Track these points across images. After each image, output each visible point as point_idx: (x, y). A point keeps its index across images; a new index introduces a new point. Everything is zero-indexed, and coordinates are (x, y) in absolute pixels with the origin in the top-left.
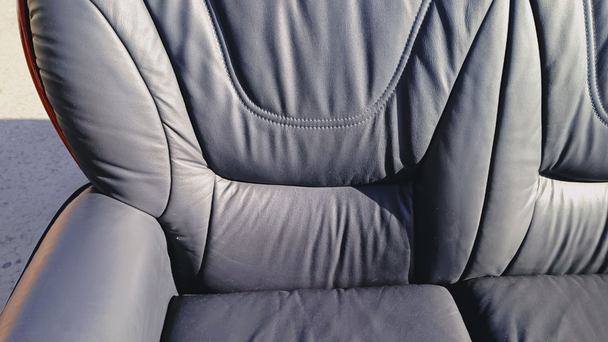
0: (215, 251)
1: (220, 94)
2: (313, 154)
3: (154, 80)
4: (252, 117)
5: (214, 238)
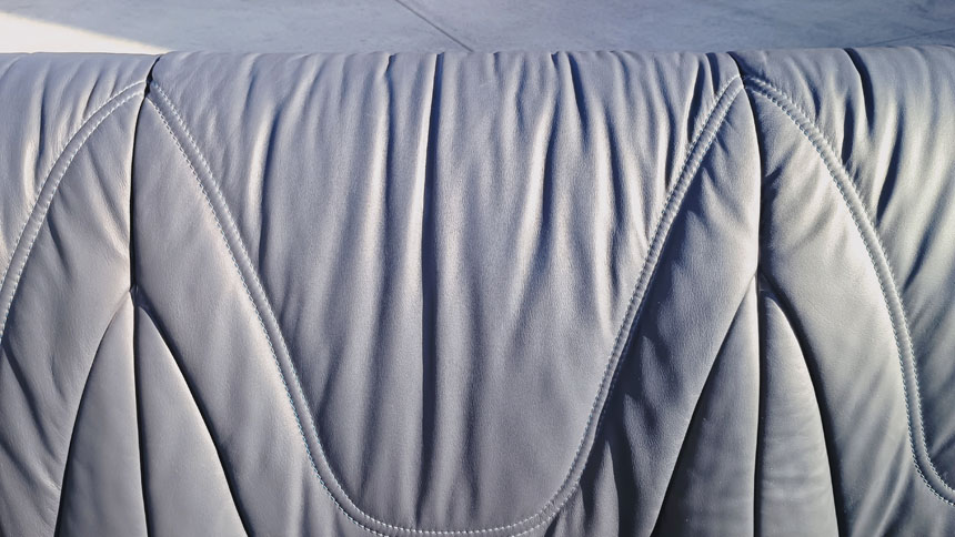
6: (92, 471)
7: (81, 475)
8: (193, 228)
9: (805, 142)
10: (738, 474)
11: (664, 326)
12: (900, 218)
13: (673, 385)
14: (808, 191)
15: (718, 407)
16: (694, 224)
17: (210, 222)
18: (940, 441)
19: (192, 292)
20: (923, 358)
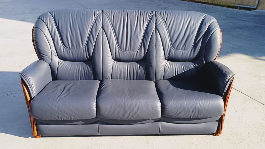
0: (59, 72)
1: (60, 45)
2: (74, 55)
3: (50, 42)
4: (65, 49)
5: (58, 69)
6: (98, 43)
7: (97, 43)
8: (107, 22)
9: (159, 17)
10: (154, 45)
11: (147, 32)
12: (167, 23)
13: (148, 37)
14: (159, 20)
15: (152, 39)
16: (150, 23)
17: (108, 22)
18: (172, 43)
19: (107, 27)
20: (170, 35)
